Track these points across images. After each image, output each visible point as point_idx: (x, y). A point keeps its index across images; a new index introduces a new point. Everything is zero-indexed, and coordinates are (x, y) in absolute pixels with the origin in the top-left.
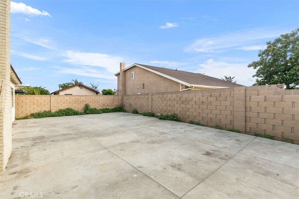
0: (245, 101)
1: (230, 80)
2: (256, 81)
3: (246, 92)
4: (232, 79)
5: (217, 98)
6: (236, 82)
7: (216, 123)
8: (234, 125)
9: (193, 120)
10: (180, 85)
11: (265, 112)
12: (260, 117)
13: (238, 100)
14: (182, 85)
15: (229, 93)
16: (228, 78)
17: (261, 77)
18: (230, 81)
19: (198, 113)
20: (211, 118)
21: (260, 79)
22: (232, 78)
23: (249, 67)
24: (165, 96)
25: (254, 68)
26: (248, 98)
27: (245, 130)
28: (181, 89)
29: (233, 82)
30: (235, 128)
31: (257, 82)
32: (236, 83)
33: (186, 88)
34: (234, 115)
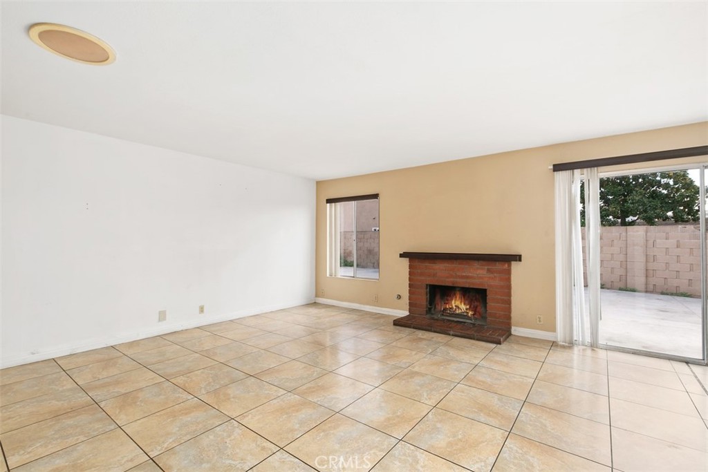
0: (646, 247)
3: (648, 234)
8: (628, 281)
11: (678, 262)
12: (671, 269)
13: (635, 245)
15: (618, 234)
26: (651, 242)
27: (646, 288)
30: (629, 286)
34: (628, 267)
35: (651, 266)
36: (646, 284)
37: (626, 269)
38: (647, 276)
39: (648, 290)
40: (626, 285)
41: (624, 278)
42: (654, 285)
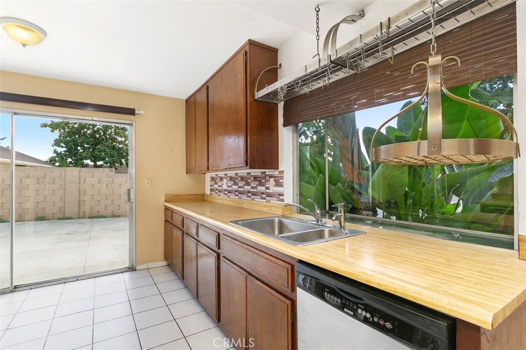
0: (79, 184)
2: (53, 152)
3: (81, 174)
5: (40, 180)
7: (37, 214)
8: (65, 212)
11: (99, 194)
12: (94, 199)
13: (71, 183)
15: (59, 174)
20: (29, 209)
23: (42, 127)
25: (52, 131)
26: (82, 180)
27: (79, 215)
30: (66, 216)
34: (66, 200)
35: (82, 198)
36: (79, 212)
37: (65, 201)
38: (79, 206)
39: (80, 216)
40: (64, 215)
41: (63, 209)
42: (84, 212)
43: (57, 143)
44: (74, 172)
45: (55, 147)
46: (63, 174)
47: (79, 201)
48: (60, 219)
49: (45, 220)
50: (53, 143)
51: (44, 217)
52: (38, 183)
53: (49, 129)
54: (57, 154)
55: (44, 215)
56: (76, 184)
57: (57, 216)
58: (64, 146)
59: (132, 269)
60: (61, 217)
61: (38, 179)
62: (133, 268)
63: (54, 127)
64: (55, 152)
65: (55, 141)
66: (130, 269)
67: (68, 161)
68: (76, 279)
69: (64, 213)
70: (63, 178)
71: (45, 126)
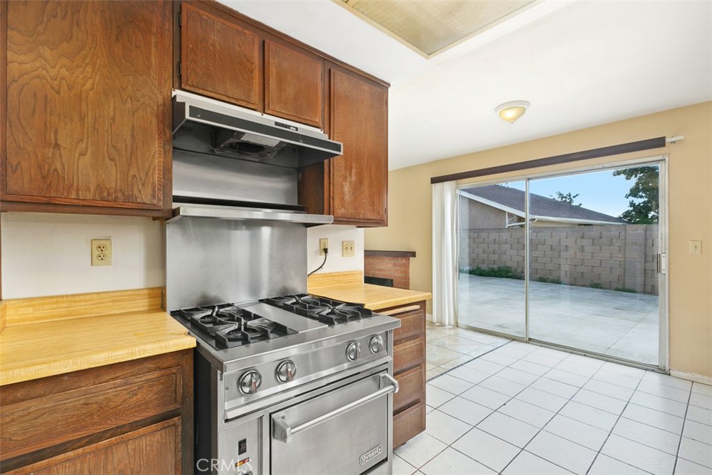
0: (645, 246)
1: (568, 201)
2: (629, 205)
3: (647, 233)
4: (574, 199)
5: (596, 241)
6: (581, 204)
7: (592, 280)
8: (626, 281)
9: (546, 277)
10: (507, 216)
14: (511, 215)
15: (618, 233)
16: (565, 195)
17: (641, 197)
18: (570, 203)
19: (558, 266)
20: (582, 273)
21: (638, 201)
22: (574, 197)
23: (615, 175)
24: (484, 235)
25: (627, 179)
26: (650, 242)
27: (644, 288)
28: (507, 222)
29: (574, 204)
30: (627, 287)
31: (631, 206)
32: (581, 206)
33: (518, 222)
36: (644, 285)
37: (625, 268)
38: (645, 277)
39: (646, 291)
40: (624, 285)
41: (622, 277)
43: (634, 192)
44: (637, 230)
45: (631, 198)
46: (623, 233)
47: (645, 270)
48: (617, 289)
49: (601, 288)
50: (629, 192)
51: (599, 284)
52: (593, 244)
53: (623, 176)
54: (634, 207)
55: (600, 282)
56: (640, 246)
57: (615, 285)
58: (644, 195)
59: (663, 371)
60: (620, 288)
61: (593, 240)
62: (665, 370)
63: (630, 173)
64: (632, 204)
65: (631, 191)
66: (661, 369)
67: (650, 216)
68: (584, 354)
69: (624, 283)
70: (623, 238)
71: (619, 173)
